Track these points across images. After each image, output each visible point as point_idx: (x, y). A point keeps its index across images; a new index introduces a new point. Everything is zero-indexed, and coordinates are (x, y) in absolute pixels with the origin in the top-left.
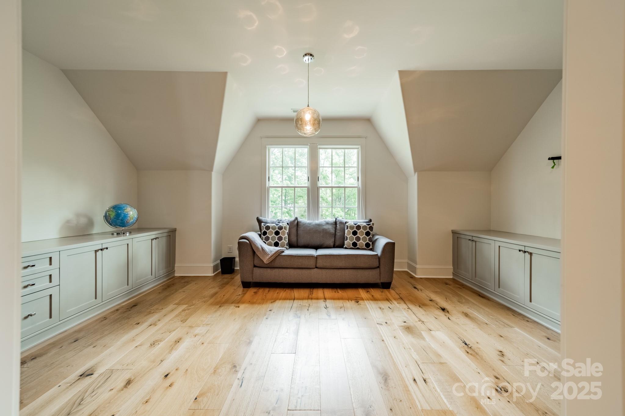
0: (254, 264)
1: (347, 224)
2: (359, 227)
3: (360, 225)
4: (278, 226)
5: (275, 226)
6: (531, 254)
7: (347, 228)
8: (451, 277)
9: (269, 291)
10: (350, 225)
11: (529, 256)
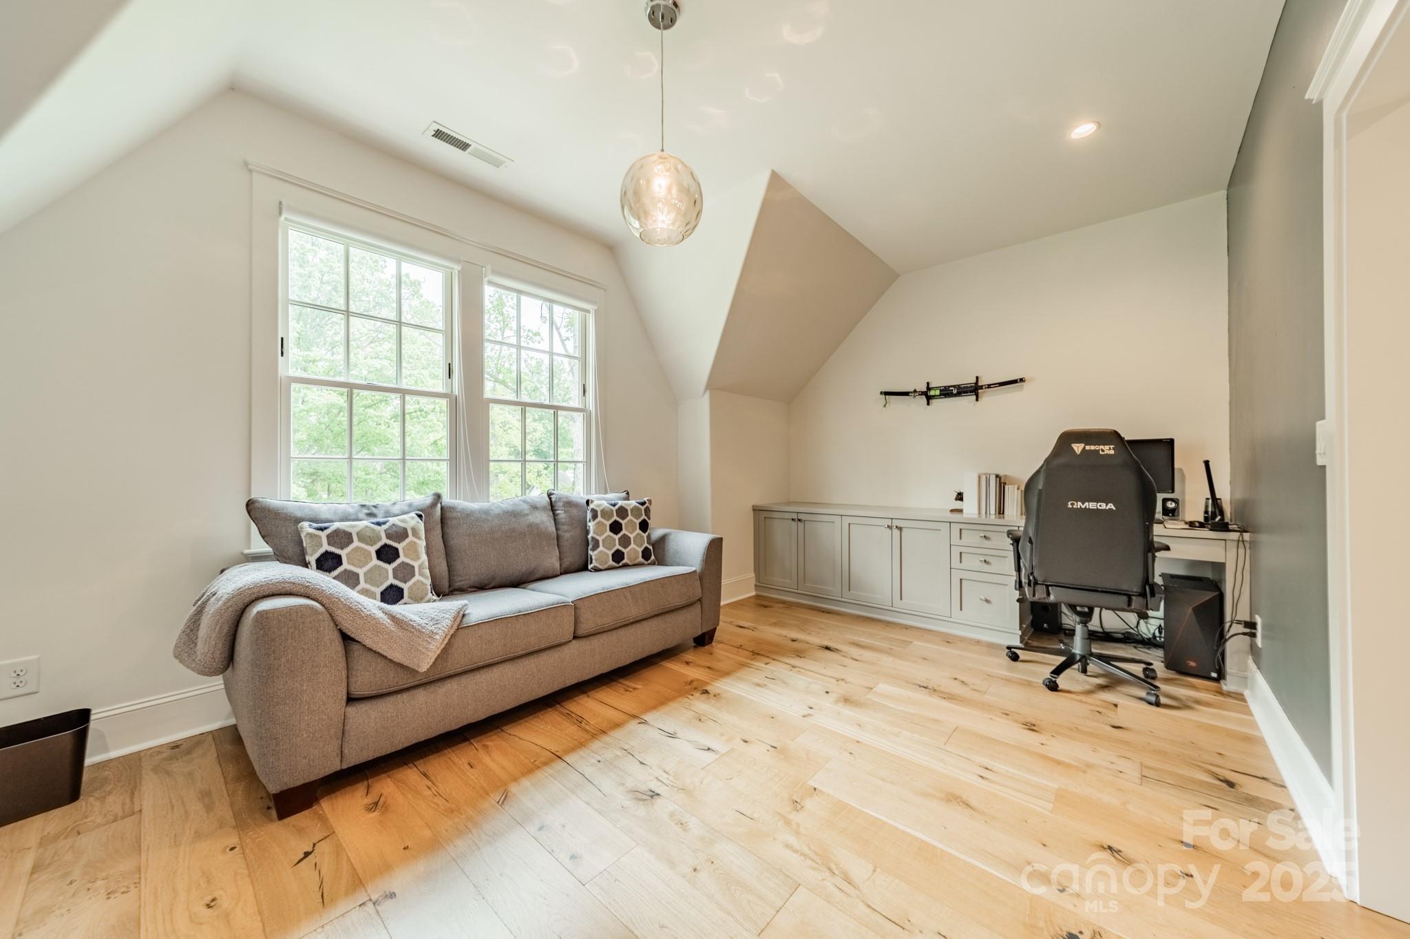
0: (348, 693)
1: (591, 506)
2: (622, 512)
3: (624, 505)
4: (385, 527)
5: (373, 530)
6: (900, 529)
7: (595, 516)
8: (753, 593)
9: (368, 787)
10: (602, 508)
11: (899, 532)
